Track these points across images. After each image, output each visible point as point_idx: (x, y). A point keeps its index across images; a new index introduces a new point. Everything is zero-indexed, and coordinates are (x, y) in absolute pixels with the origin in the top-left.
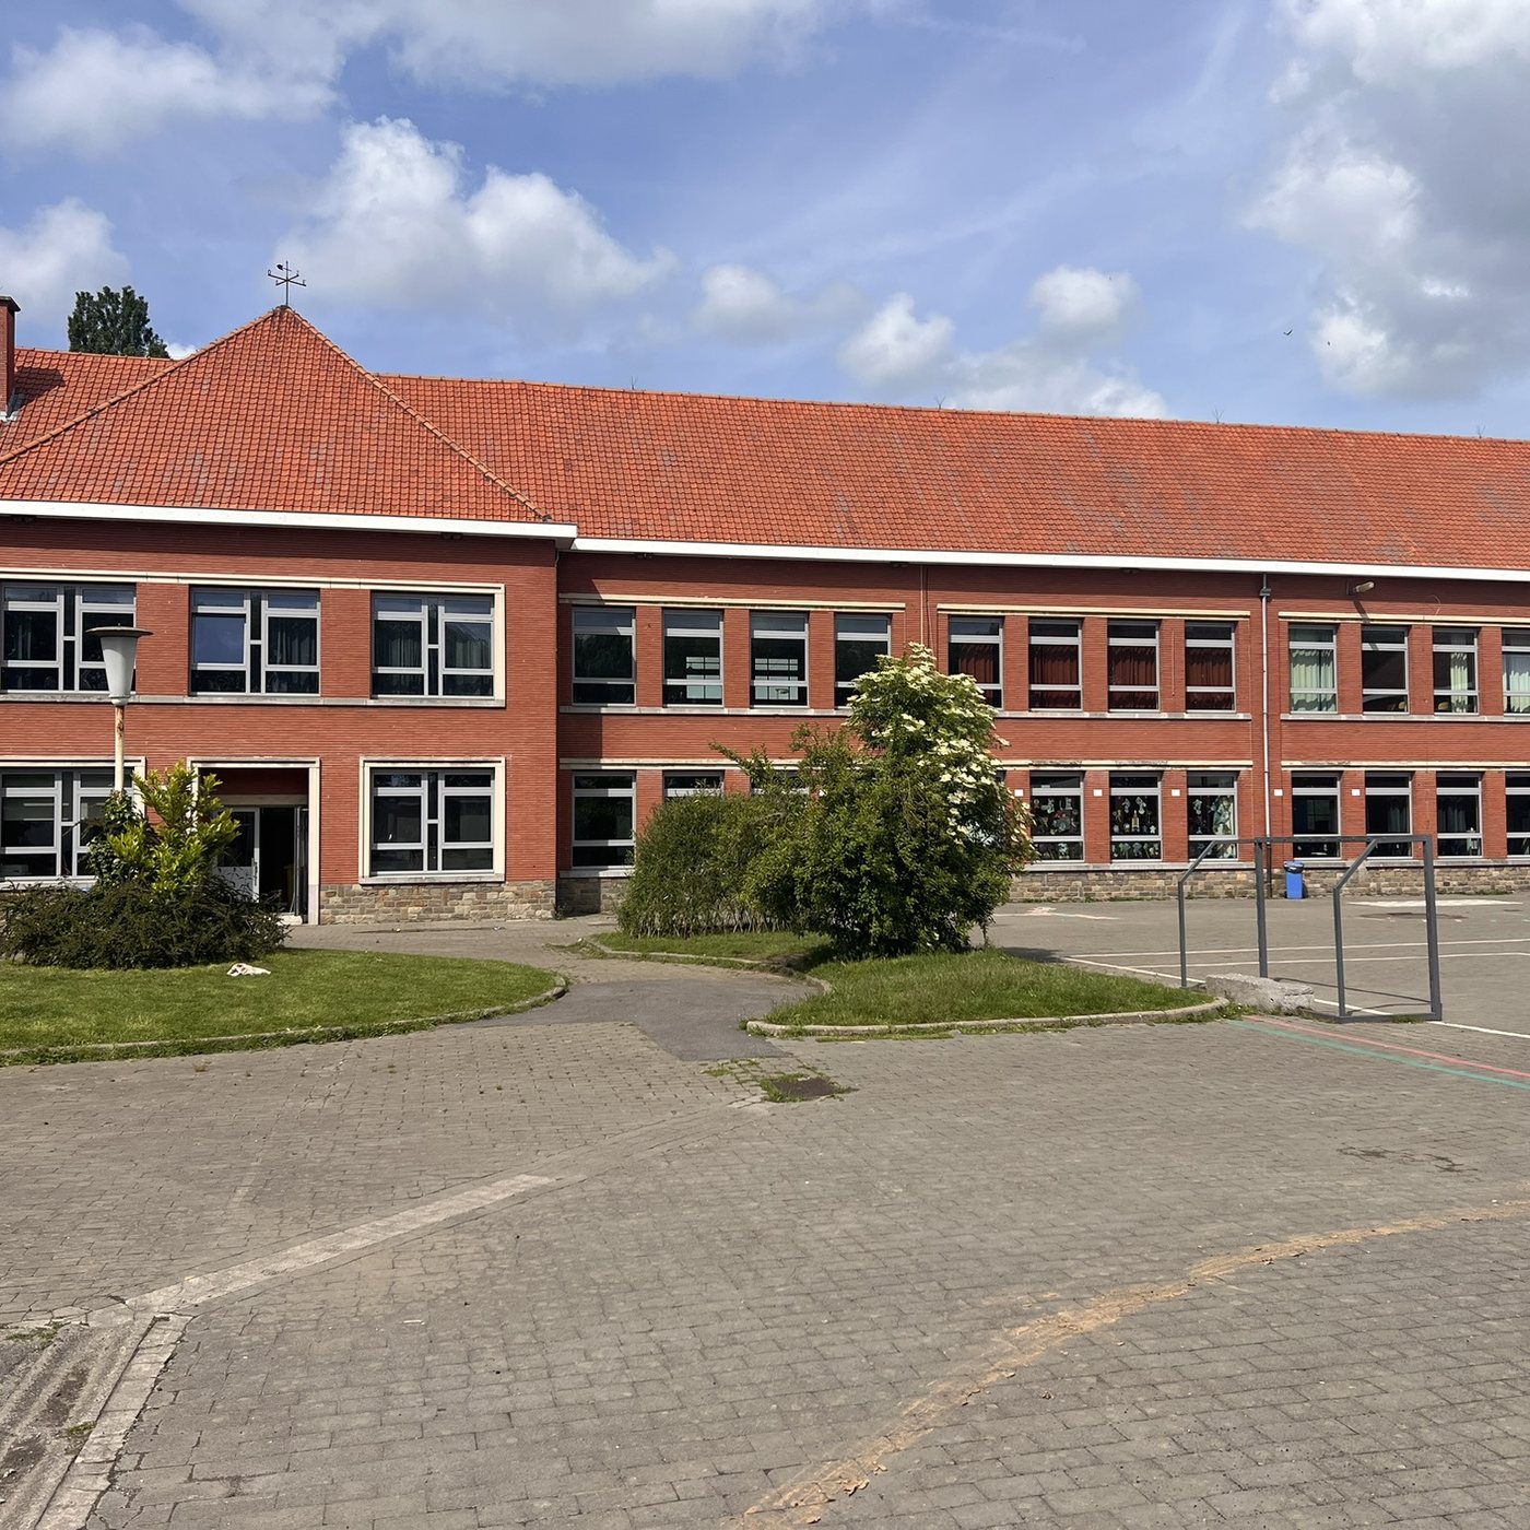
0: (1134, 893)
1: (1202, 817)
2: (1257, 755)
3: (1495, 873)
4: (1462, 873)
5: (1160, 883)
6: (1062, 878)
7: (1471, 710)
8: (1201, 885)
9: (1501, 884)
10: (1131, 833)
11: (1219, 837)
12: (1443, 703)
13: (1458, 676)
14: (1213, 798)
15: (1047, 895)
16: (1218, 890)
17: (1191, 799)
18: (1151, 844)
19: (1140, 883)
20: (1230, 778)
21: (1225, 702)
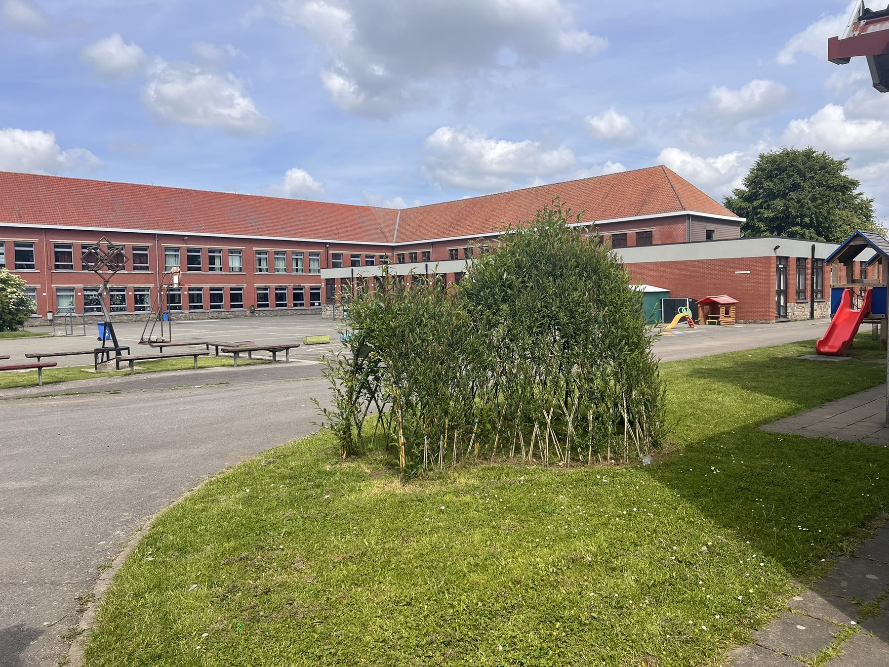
0: (117, 321)
1: (139, 300)
2: (155, 283)
3: (227, 313)
4: (217, 313)
5: (126, 318)
6: (94, 317)
7: (221, 271)
8: (139, 318)
9: (229, 316)
10: (117, 304)
11: (145, 305)
12: (212, 269)
13: (217, 261)
14: (143, 295)
15: (89, 322)
16: (144, 319)
17: (136, 295)
18: (123, 307)
19: (119, 318)
20: (148, 289)
21: (147, 268)
